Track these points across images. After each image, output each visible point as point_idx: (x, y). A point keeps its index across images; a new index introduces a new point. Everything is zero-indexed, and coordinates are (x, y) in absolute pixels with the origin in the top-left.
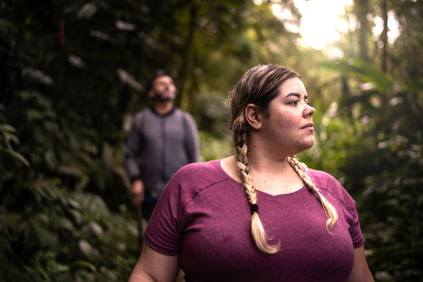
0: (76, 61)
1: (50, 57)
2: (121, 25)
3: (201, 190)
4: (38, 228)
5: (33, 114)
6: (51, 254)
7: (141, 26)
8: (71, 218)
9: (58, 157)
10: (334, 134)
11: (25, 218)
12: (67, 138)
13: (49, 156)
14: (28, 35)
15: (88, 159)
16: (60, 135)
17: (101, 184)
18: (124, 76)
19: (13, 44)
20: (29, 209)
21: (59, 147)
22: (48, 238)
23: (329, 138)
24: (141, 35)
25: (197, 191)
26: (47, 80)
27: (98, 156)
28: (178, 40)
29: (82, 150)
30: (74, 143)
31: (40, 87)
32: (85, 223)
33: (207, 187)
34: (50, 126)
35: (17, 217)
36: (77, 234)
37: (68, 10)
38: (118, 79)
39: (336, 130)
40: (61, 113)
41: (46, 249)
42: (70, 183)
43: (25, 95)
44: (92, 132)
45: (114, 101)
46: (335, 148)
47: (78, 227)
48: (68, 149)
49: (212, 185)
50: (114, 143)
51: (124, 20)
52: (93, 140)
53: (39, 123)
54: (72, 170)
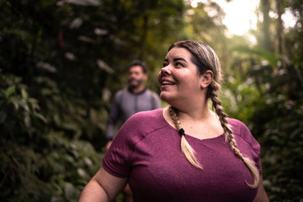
0: (70, 56)
1: (54, 54)
2: (98, 32)
3: (147, 134)
4: (52, 162)
5: (45, 92)
6: (61, 176)
7: (112, 31)
8: (72, 155)
9: (62, 118)
10: (248, 96)
11: (44, 156)
12: (67, 106)
13: (56, 118)
14: (39, 40)
15: (80, 119)
16: (63, 104)
17: (90, 134)
18: (102, 64)
19: (30, 46)
20: (45, 151)
21: (62, 111)
22: (58, 167)
23: (243, 99)
24: (112, 37)
25: (144, 135)
26: (53, 69)
27: (87, 117)
28: (137, 38)
29: (77, 113)
30: (72, 109)
31: (48, 74)
32: (81, 158)
33: (151, 132)
34: (57, 99)
35: (39, 156)
36: (75, 164)
37: (64, 22)
38: (97, 66)
39: (249, 93)
40: (62, 90)
41: (57, 173)
42: (70, 134)
43: (40, 80)
44: (83, 102)
45: (96, 80)
46: (247, 106)
47: (76, 160)
48: (68, 113)
49: (155, 130)
50: (97, 108)
51: (100, 27)
52: (83, 107)
53: (49, 97)
54: (71, 126)
